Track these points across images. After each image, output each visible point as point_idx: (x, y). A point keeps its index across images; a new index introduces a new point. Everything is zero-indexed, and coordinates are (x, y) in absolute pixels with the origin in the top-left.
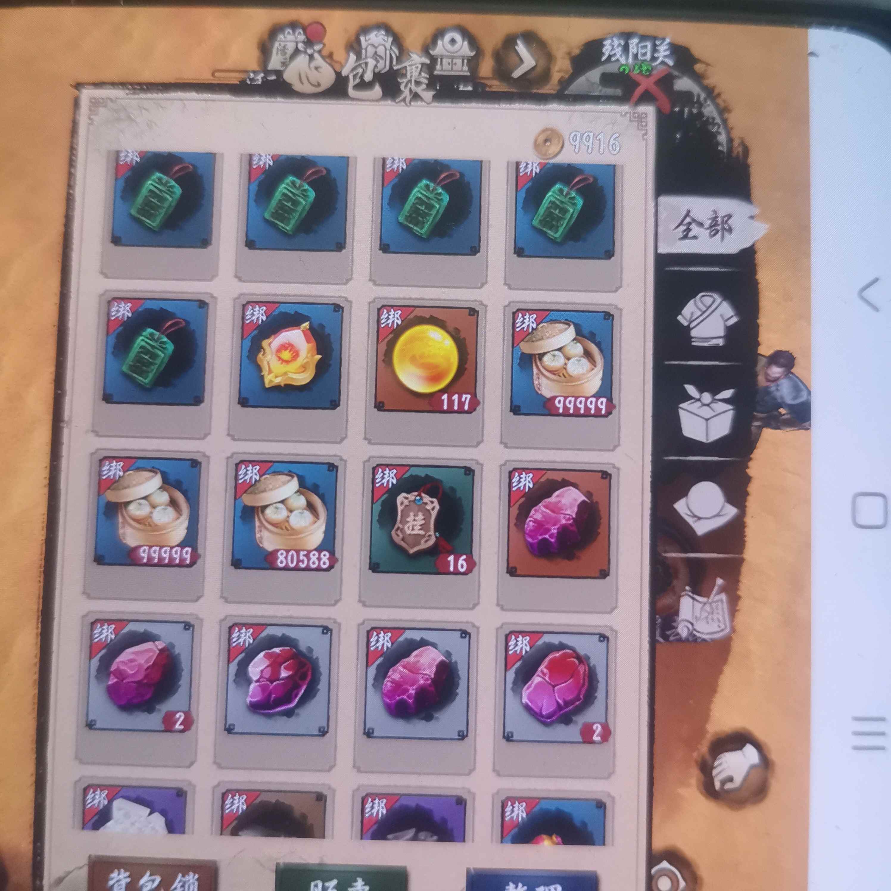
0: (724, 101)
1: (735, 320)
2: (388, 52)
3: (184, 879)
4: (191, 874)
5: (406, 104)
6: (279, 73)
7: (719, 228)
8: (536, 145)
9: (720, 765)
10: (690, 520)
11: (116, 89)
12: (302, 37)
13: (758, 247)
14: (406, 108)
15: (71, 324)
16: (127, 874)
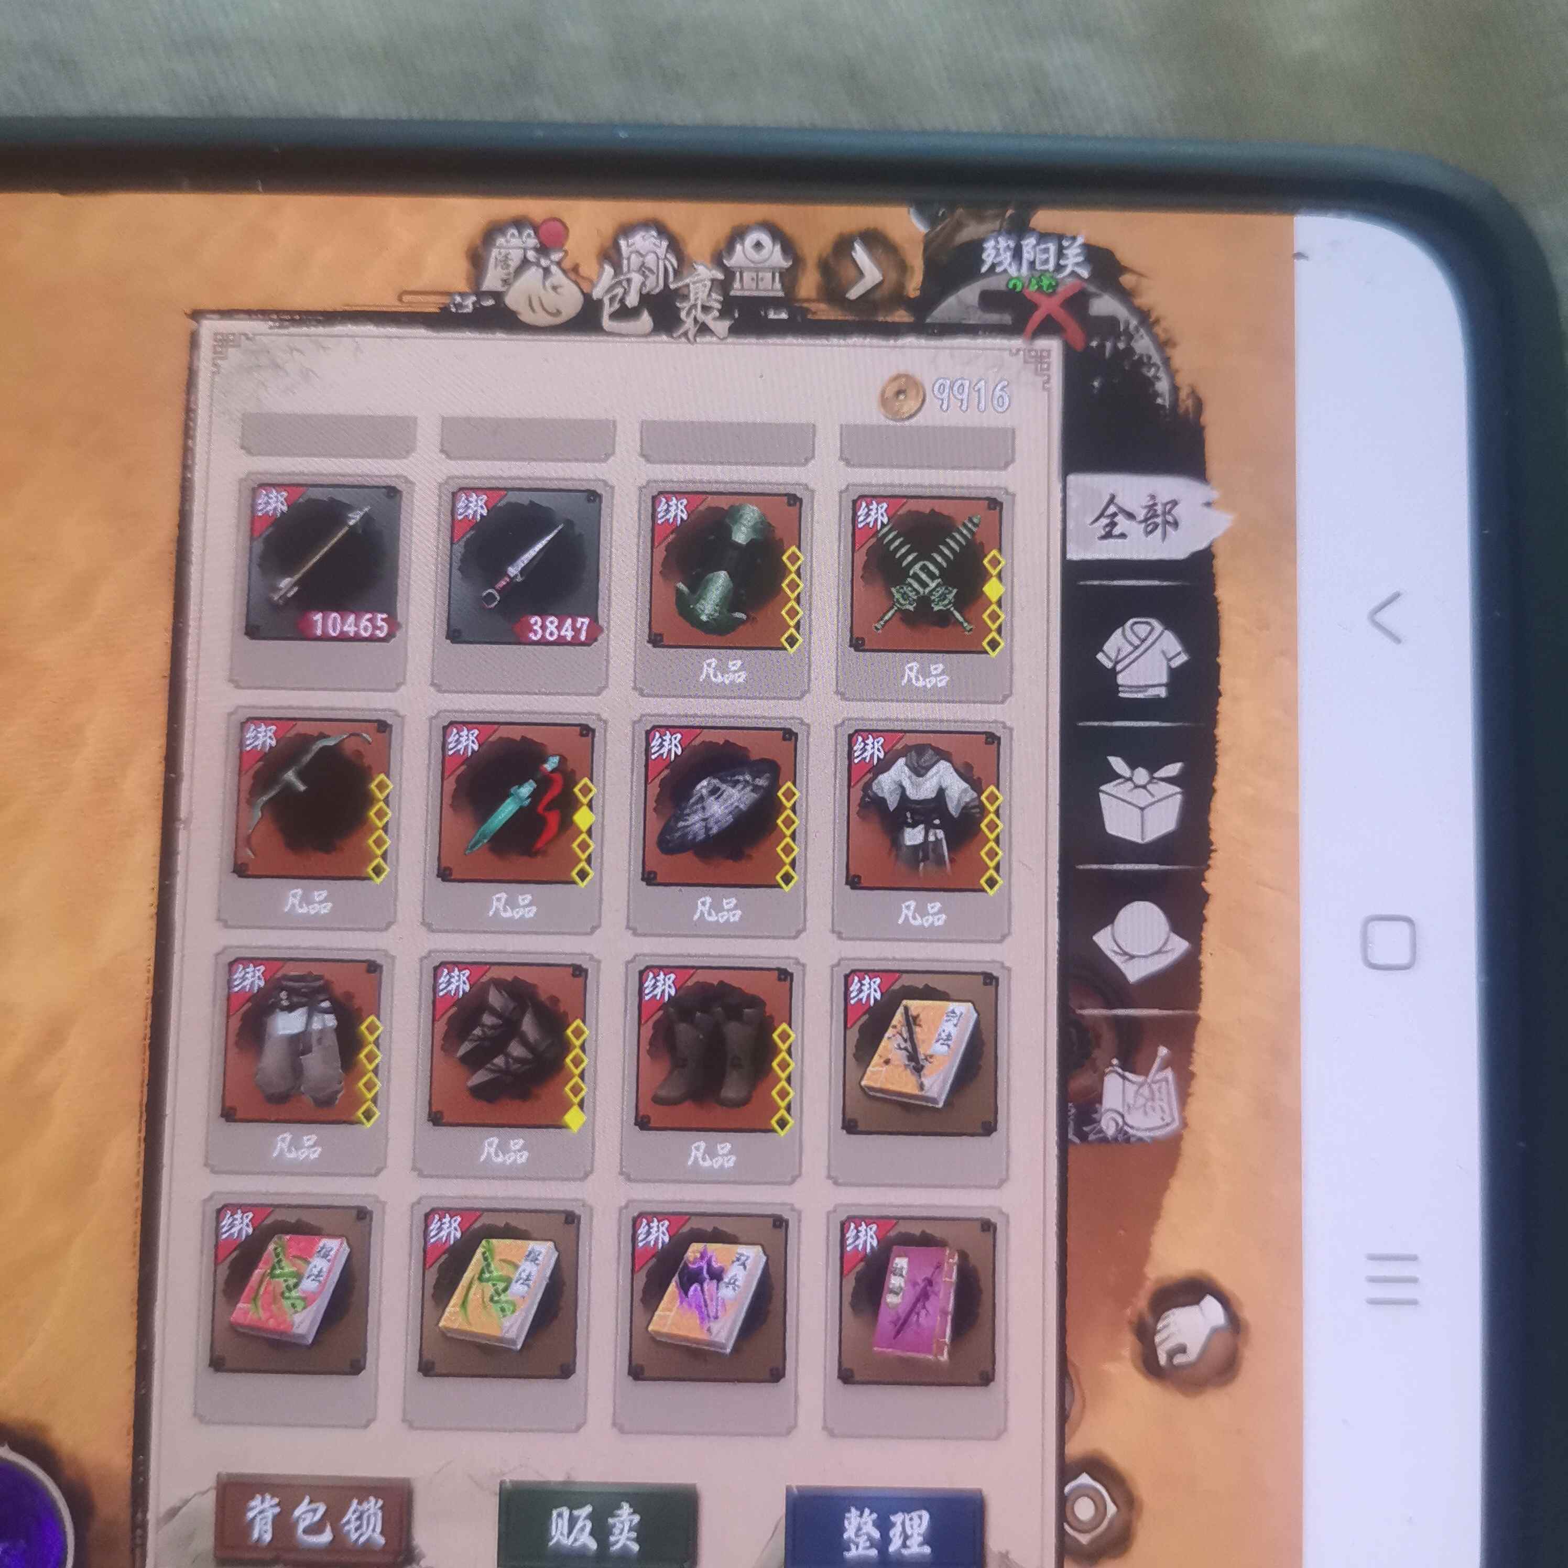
0: (1166, 331)
1: (1184, 658)
2: (661, 263)
3: (360, 1508)
4: (372, 1499)
5: (688, 339)
6: (497, 296)
7: (1159, 520)
8: (884, 401)
9: (1165, 1327)
10: (1117, 960)
11: (253, 320)
12: (533, 242)
13: (1218, 551)
14: (689, 346)
15: (190, 673)
16: (276, 1500)
